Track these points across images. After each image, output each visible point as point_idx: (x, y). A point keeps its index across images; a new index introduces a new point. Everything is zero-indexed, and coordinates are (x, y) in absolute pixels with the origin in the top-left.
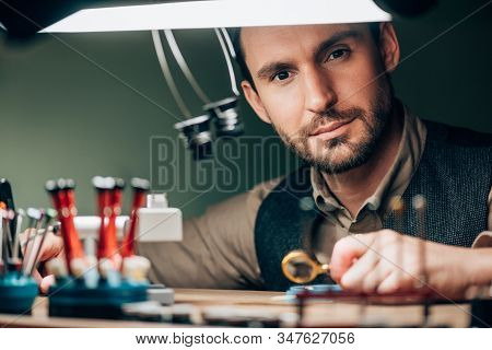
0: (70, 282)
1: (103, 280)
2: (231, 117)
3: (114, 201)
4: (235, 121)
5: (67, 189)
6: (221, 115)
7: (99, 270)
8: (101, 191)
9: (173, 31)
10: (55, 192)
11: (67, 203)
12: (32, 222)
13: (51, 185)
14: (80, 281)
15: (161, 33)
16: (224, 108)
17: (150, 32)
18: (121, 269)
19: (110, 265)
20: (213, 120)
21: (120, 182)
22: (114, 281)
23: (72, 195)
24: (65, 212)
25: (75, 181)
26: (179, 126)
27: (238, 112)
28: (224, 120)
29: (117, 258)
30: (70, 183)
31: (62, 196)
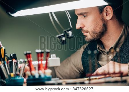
0: (32, 77)
1: (40, 76)
2: (70, 33)
3: (42, 56)
4: (71, 34)
5: (29, 54)
6: (68, 33)
7: (39, 73)
8: (38, 53)
9: (54, 12)
10: (26, 54)
11: (30, 57)
12: (21, 63)
13: (25, 53)
14: (34, 76)
15: (51, 13)
16: (68, 31)
17: (48, 13)
18: (44, 73)
19: (41, 72)
20: (66, 34)
21: (43, 51)
22: (43, 76)
23: (31, 55)
24: (29, 59)
25: (31, 51)
26: (57, 36)
27: (72, 32)
28: (69, 34)
29: (43, 70)
30: (30, 52)
31: (28, 55)
